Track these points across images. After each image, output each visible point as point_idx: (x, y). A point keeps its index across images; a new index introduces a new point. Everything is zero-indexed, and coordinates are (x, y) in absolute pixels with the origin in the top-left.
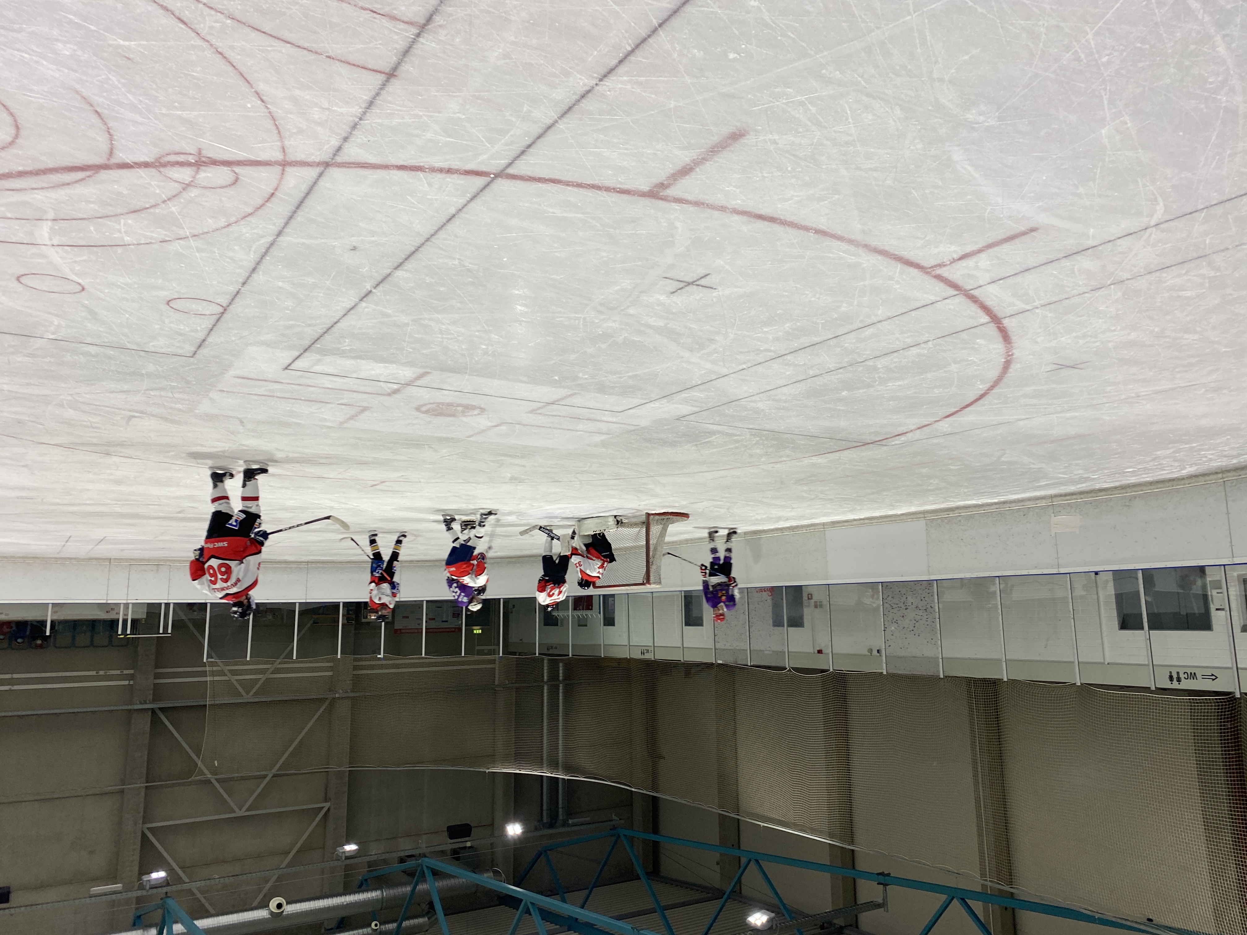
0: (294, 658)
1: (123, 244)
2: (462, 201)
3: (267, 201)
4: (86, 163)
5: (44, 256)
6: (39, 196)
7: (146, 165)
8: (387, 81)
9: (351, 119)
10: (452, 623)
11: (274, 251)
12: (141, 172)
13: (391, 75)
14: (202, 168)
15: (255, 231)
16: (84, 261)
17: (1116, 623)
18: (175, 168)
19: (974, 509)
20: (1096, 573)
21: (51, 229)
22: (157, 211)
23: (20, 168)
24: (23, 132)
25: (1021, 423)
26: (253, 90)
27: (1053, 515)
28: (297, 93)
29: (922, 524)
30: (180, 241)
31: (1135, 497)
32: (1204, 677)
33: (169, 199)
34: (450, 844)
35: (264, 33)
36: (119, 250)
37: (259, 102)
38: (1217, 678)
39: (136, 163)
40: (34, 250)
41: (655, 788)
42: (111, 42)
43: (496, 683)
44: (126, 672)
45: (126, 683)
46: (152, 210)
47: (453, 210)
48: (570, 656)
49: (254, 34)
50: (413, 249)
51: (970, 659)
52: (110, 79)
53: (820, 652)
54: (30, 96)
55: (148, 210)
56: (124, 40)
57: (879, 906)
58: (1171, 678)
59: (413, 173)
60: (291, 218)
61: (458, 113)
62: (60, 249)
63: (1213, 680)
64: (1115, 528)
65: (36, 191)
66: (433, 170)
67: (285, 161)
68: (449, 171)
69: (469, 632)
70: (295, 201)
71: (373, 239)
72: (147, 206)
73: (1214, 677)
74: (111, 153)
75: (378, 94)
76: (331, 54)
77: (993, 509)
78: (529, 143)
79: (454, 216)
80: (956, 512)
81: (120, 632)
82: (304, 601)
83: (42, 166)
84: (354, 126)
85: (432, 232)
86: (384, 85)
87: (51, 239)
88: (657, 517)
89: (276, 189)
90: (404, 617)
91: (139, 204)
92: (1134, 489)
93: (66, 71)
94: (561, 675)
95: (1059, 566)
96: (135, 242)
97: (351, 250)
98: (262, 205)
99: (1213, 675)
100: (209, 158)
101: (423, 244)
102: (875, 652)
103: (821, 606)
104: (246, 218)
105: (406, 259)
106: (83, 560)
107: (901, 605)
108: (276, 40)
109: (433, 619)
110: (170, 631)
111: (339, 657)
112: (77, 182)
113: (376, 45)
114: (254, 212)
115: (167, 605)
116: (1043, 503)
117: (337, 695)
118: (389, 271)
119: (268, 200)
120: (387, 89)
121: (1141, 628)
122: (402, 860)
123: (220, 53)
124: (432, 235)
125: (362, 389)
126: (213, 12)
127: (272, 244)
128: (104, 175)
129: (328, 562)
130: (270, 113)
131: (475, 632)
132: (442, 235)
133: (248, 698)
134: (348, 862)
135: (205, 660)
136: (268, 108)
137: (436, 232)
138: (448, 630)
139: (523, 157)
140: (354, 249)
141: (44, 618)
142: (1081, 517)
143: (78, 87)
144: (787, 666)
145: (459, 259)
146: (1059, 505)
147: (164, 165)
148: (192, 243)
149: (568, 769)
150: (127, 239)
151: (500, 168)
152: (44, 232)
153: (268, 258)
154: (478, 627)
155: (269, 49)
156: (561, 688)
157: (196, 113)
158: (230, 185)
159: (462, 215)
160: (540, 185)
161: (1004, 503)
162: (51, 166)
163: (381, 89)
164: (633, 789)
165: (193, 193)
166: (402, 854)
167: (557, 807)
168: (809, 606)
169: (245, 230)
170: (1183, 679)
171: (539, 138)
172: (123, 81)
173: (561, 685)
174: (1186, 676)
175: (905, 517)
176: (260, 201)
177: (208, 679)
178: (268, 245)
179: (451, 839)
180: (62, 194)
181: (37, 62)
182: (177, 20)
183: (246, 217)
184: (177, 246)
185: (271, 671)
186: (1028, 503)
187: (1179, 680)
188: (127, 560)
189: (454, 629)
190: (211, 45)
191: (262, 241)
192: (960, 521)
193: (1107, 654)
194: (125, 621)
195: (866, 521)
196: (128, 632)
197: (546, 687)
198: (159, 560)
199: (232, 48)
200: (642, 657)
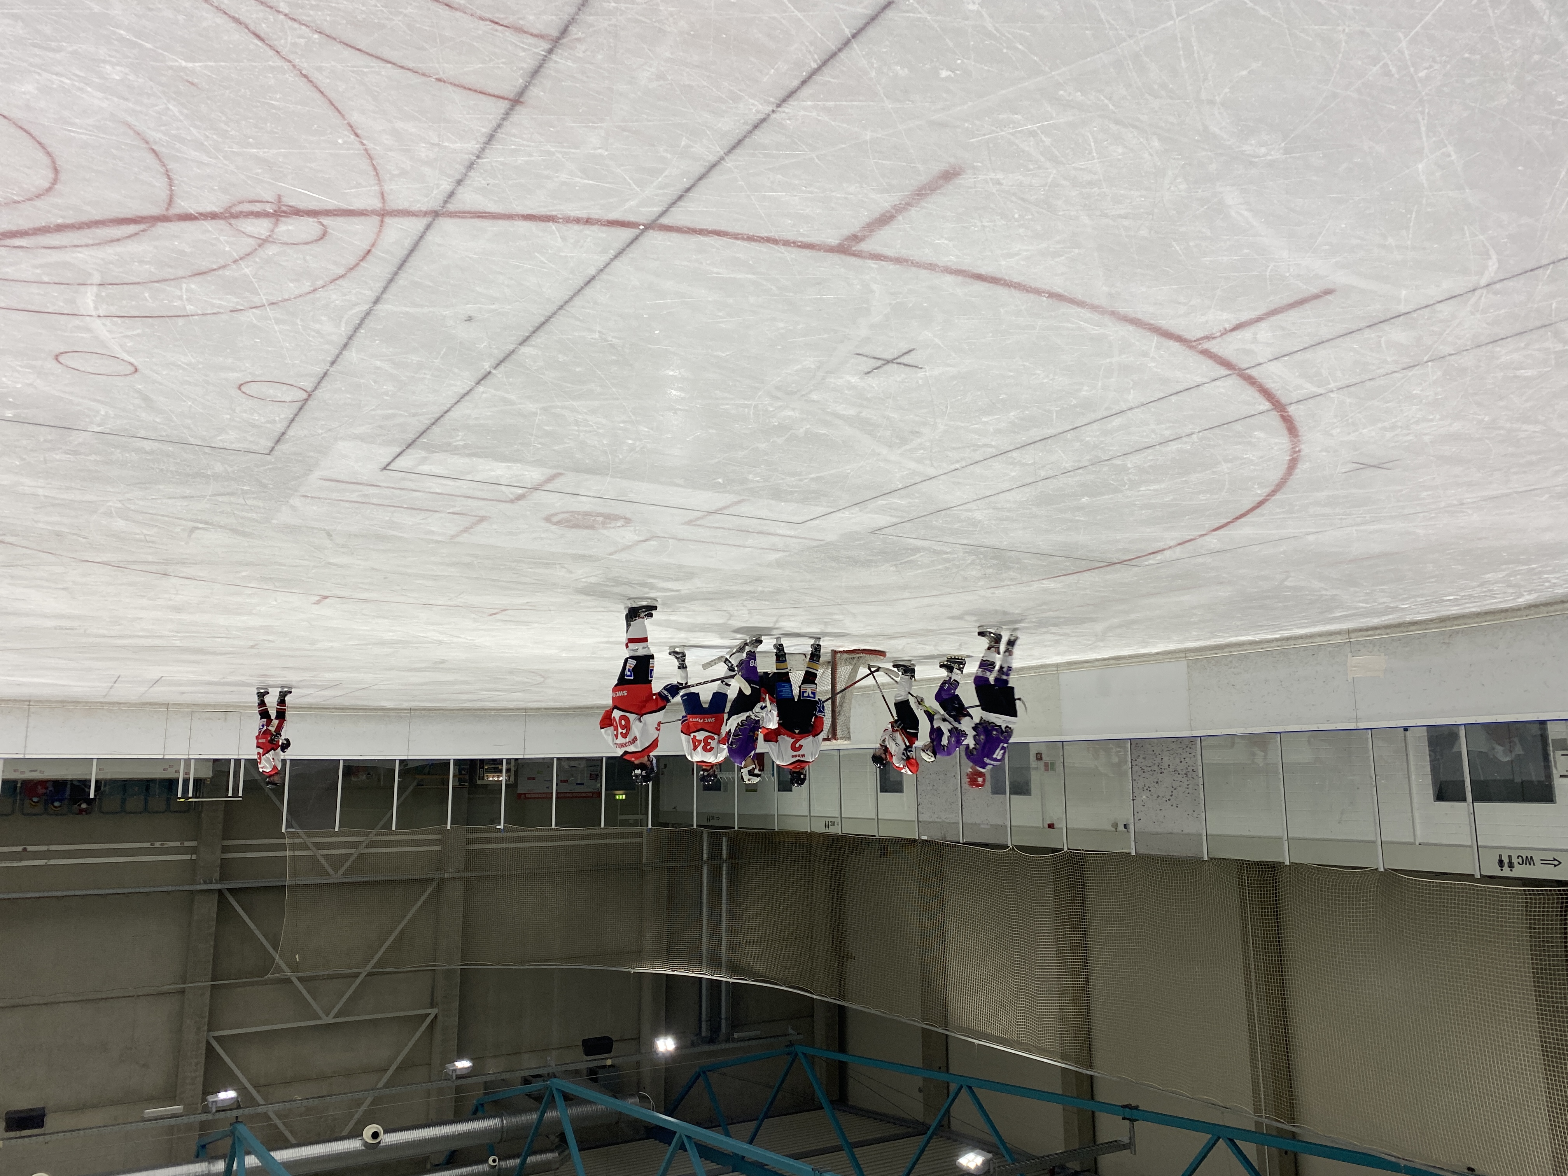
0: (394, 828)
1: (185, 314)
2: (606, 258)
3: (361, 260)
4: (141, 215)
5: (89, 330)
6: (82, 255)
7: (214, 216)
8: (512, 108)
9: (467, 156)
10: (589, 787)
11: (370, 323)
12: (208, 225)
13: (516, 101)
14: (283, 219)
15: (347, 297)
16: (138, 335)
17: (1430, 792)
18: (249, 220)
19: (1249, 647)
20: (1406, 729)
21: (97, 295)
22: (227, 272)
23: (60, 221)
24: (63, 177)
25: (1311, 538)
26: (346, 122)
27: (1350, 655)
28: (399, 125)
29: (1182, 665)
30: (254, 310)
31: (1457, 632)
32: (1544, 862)
33: (241, 259)
34: (585, 1062)
35: (359, 50)
36: (180, 322)
37: (353, 137)
38: (1560, 863)
39: (201, 214)
40: (76, 322)
41: (842, 996)
42: (170, 63)
43: (644, 861)
44: (187, 844)
45: (188, 857)
46: (220, 272)
47: (592, 271)
48: (736, 828)
49: (347, 53)
50: (543, 319)
51: (1242, 836)
52: (168, 109)
53: (1051, 826)
54: (73, 132)
55: (216, 273)
56: (186, 61)
57: (1124, 1147)
58: (1501, 863)
59: (543, 224)
60: (391, 281)
61: (600, 148)
62: (108, 321)
63: (1555, 866)
64: (1430, 672)
65: (79, 249)
66: (568, 220)
67: (384, 210)
68: (588, 221)
69: (610, 798)
70: (397, 261)
71: (493, 307)
72: (215, 267)
73: (1556, 863)
74: (170, 202)
75: (499, 126)
76: (441, 76)
77: (1274, 647)
78: (688, 186)
79: (593, 278)
80: (1226, 650)
81: (179, 795)
82: (405, 758)
83: (85, 218)
84: (471, 166)
85: (567, 298)
86: (507, 114)
87: (96, 308)
88: (846, 655)
89: (373, 245)
90: (529, 779)
91: (205, 265)
92: (1455, 622)
93: (116, 99)
94: (724, 852)
95: (1357, 720)
96: (200, 312)
97: (466, 320)
98: (357, 264)
99: (1555, 860)
100: (290, 206)
101: (555, 313)
102: (1121, 828)
103: (1053, 769)
104: (337, 282)
105: (534, 332)
106: (135, 705)
107: (1156, 768)
108: (375, 60)
109: (566, 781)
110: (240, 794)
111: (449, 827)
112: (129, 237)
113: (498, 64)
114: (346, 274)
115: (238, 761)
116: (1338, 640)
117: (446, 876)
118: (512, 347)
119: (363, 259)
120: (511, 119)
121: (1464, 799)
122: (526, 1081)
123: (305, 76)
124: (566, 302)
125: (479, 494)
126: (296, 25)
127: (368, 314)
128: (161, 228)
129: (435, 710)
130: (366, 150)
131: (617, 797)
132: (577, 301)
133: (336, 877)
134: (460, 1082)
135: (283, 831)
136: (363, 144)
137: (571, 298)
138: (583, 795)
139: (680, 203)
140: (470, 319)
141: (87, 777)
142: (1387, 657)
143: (130, 119)
144: (1009, 844)
145: (599, 332)
146: (1358, 642)
147: (236, 216)
148: (270, 312)
149: (733, 970)
150: (190, 308)
151: (653, 217)
152: (88, 299)
153: (363, 331)
154: (621, 792)
155: (365, 70)
156: (724, 868)
157: (275, 151)
158: (317, 241)
159: (604, 276)
160: (701, 238)
161: (1288, 639)
162: (97, 218)
163: (504, 119)
164: (814, 997)
165: (271, 250)
166: (527, 1073)
167: (720, 1018)
168: (1037, 769)
169: (334, 296)
170: (1516, 864)
171: (700, 179)
172: (185, 111)
173: (725, 865)
174: (1520, 860)
175: (1161, 657)
176: (352, 261)
177: (288, 853)
178: (363, 315)
179: (587, 1055)
180: (110, 252)
181: (81, 89)
182: (252, 36)
183: (336, 280)
184: (250, 317)
185: (364, 844)
186: (1318, 639)
187: (1511, 865)
188: (188, 705)
189: (591, 794)
190: (294, 66)
191: (357, 309)
192: (1231, 662)
193: (1418, 832)
194: (186, 782)
195: (1112, 662)
196: (190, 795)
197: (705, 868)
198: (227, 706)
199: (319, 69)
200: (827, 831)
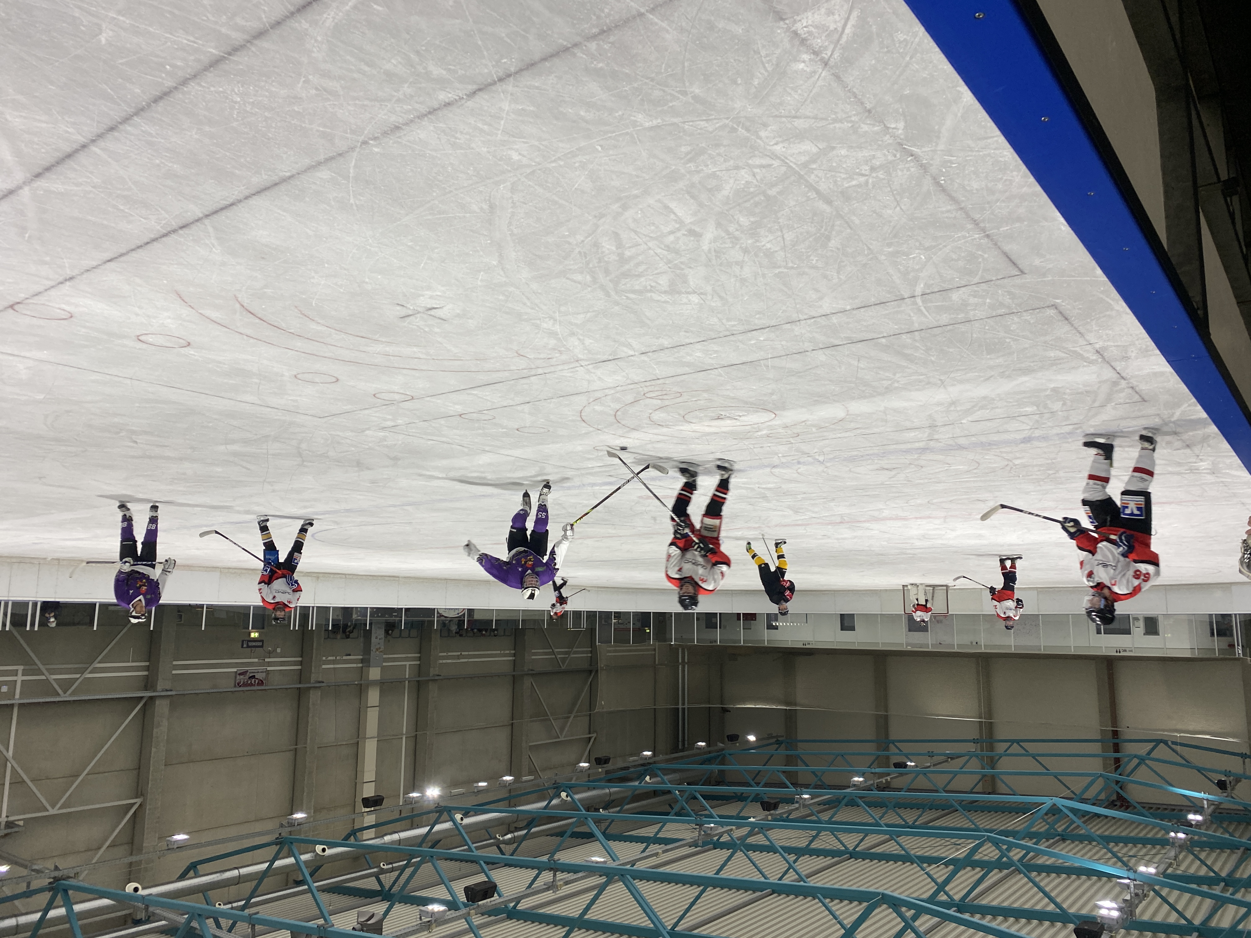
32: (1129, 651)
43: (657, 663)
45: (511, 658)
99: (1132, 650)
102: (974, 643)
174: (1122, 650)
179: (731, 742)
187: (1119, 652)
200: (804, 647)
